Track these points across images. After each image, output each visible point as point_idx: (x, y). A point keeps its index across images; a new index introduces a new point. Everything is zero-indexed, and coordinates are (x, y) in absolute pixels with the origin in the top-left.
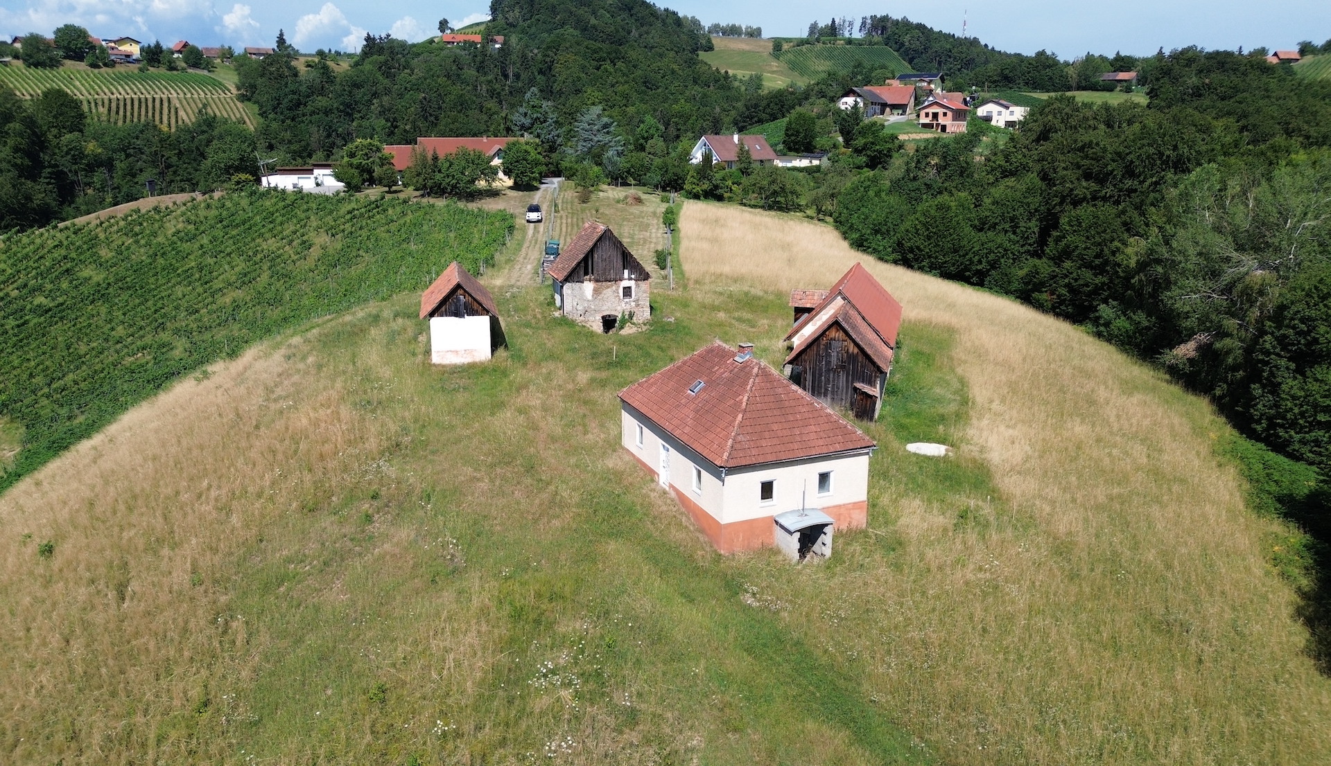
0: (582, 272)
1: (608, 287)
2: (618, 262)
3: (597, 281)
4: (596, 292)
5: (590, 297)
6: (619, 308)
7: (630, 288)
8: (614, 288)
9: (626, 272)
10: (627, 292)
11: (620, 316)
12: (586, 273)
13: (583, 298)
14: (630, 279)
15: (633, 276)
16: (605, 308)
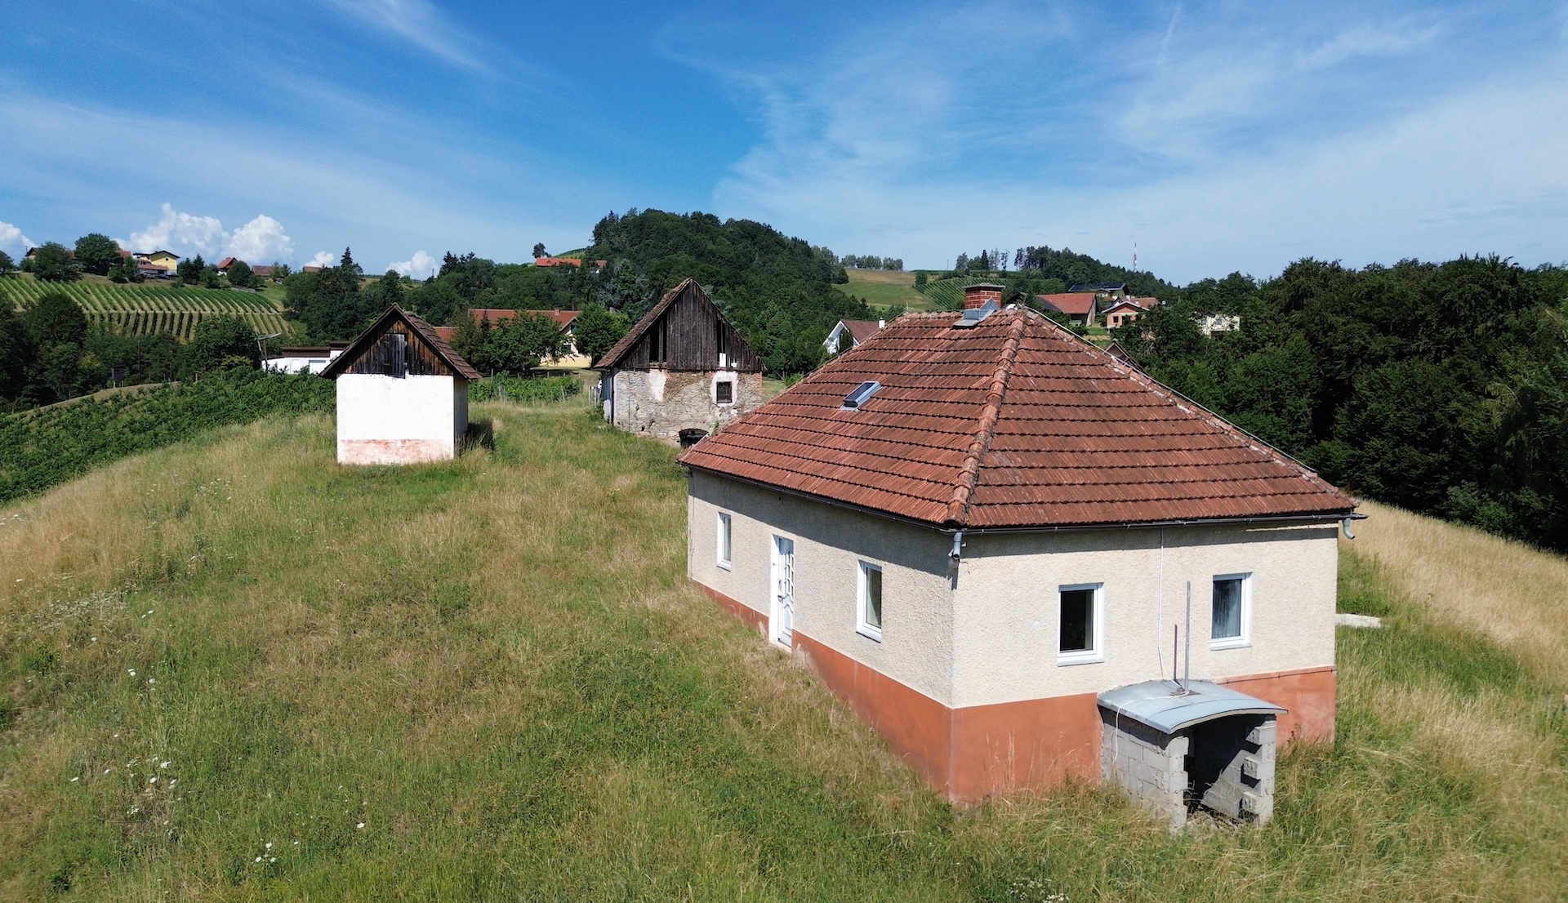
0: (647, 354)
1: (691, 382)
2: (708, 338)
3: (672, 370)
4: (670, 388)
5: (659, 397)
6: (709, 418)
7: (728, 384)
8: (701, 383)
9: (723, 357)
10: (724, 390)
11: (711, 431)
12: (654, 357)
13: (646, 398)
14: (729, 369)
15: (734, 365)
16: (685, 417)
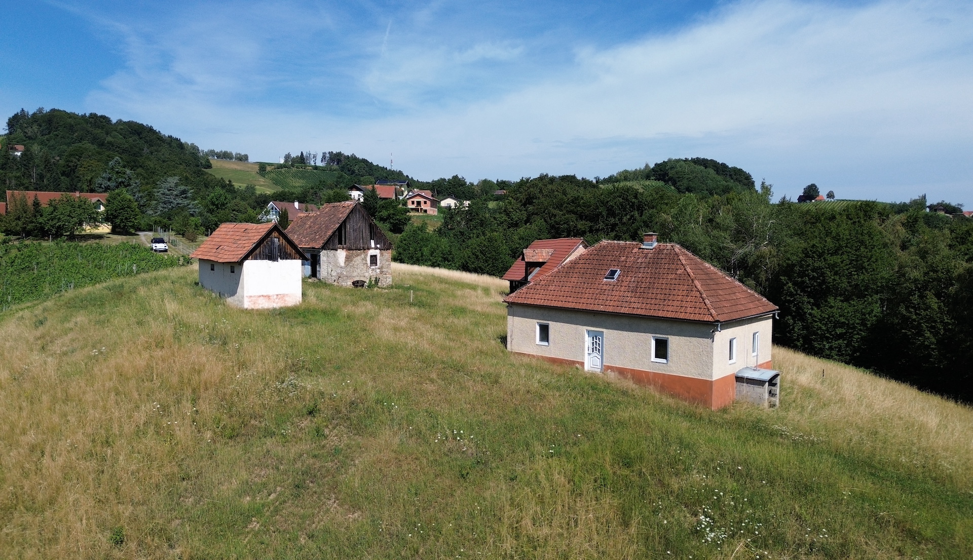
0: (337, 241)
1: (358, 255)
2: (366, 233)
3: (349, 249)
4: (348, 259)
5: (342, 264)
6: (367, 274)
7: (375, 256)
8: (363, 256)
9: (373, 242)
10: (374, 259)
11: (368, 281)
12: (340, 243)
13: (336, 264)
14: (376, 248)
15: (378, 246)
16: (355, 274)
